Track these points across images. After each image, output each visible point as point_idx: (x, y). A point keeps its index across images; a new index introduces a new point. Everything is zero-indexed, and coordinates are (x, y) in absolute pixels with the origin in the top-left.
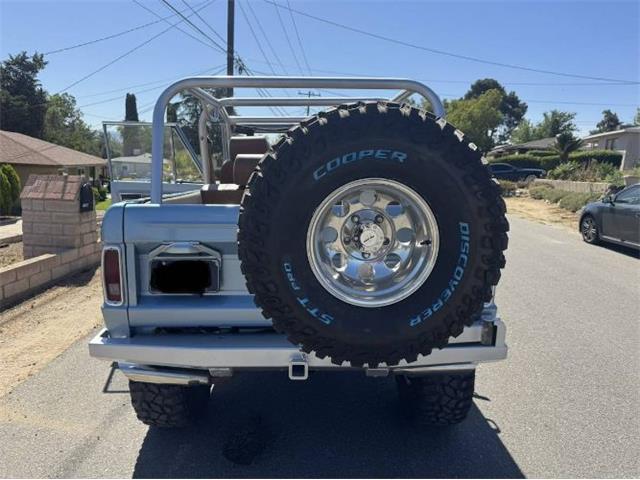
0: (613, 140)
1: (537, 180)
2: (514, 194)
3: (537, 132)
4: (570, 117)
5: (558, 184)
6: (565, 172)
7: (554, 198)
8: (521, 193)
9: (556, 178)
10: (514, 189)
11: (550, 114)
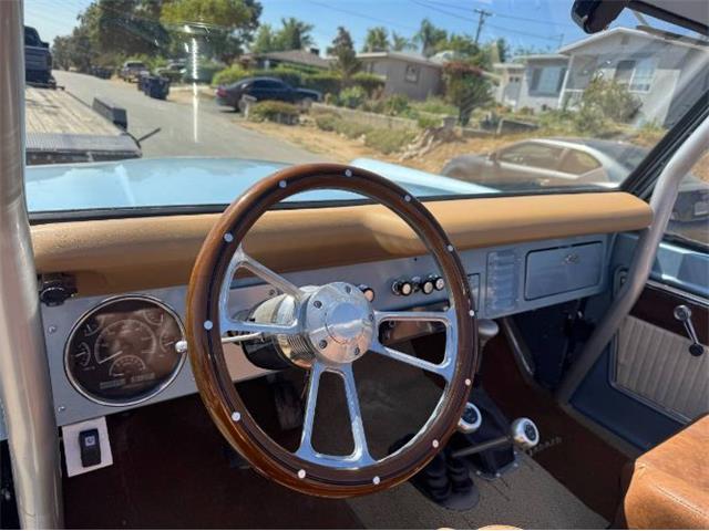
0: (373, 64)
1: (315, 105)
2: (298, 121)
3: (278, 40)
4: (308, 28)
5: (345, 113)
6: (351, 99)
7: (352, 132)
8: (306, 121)
9: (340, 104)
10: (297, 115)
11: (288, 21)
